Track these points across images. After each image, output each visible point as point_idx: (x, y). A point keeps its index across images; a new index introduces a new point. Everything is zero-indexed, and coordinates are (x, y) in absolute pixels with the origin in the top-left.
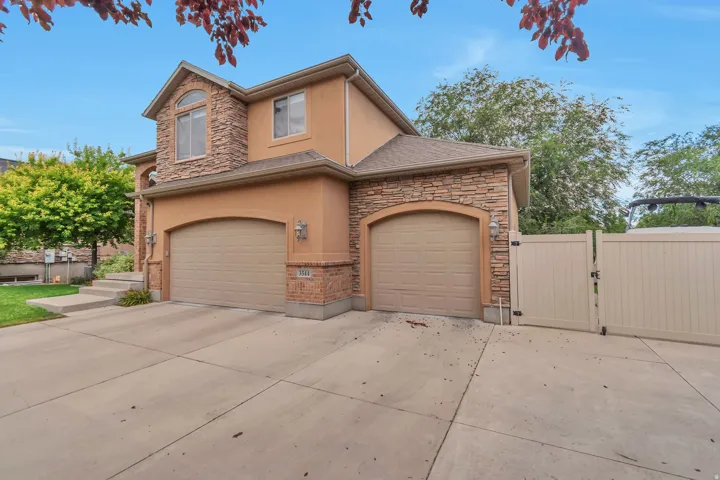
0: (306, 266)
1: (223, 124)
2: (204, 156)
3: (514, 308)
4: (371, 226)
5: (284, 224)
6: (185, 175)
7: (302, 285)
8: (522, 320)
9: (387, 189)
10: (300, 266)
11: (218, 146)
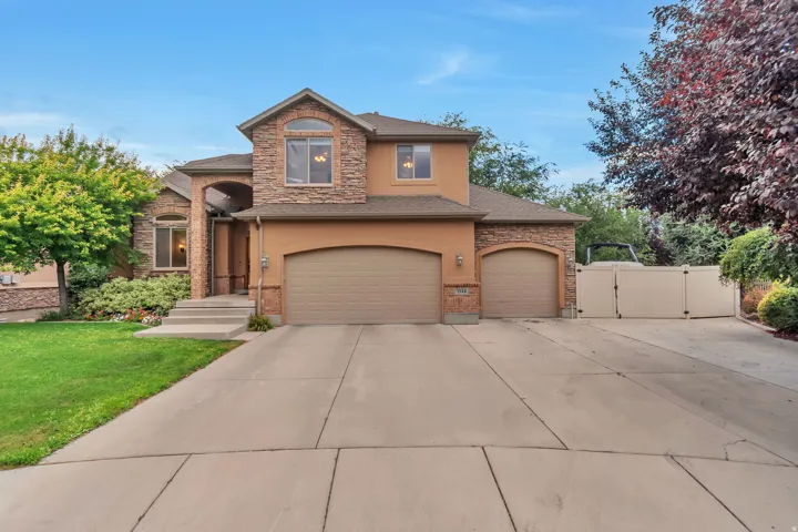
0: (465, 286)
1: (356, 160)
2: (330, 185)
3: (578, 309)
4: (484, 256)
5: (440, 255)
6: (304, 200)
7: (459, 301)
8: (583, 314)
9: (498, 231)
10: (457, 286)
11: (349, 179)
